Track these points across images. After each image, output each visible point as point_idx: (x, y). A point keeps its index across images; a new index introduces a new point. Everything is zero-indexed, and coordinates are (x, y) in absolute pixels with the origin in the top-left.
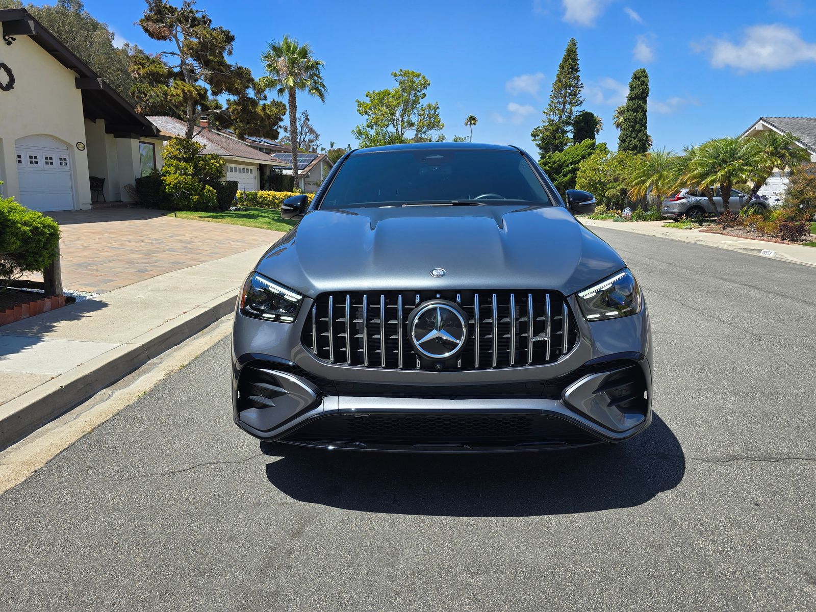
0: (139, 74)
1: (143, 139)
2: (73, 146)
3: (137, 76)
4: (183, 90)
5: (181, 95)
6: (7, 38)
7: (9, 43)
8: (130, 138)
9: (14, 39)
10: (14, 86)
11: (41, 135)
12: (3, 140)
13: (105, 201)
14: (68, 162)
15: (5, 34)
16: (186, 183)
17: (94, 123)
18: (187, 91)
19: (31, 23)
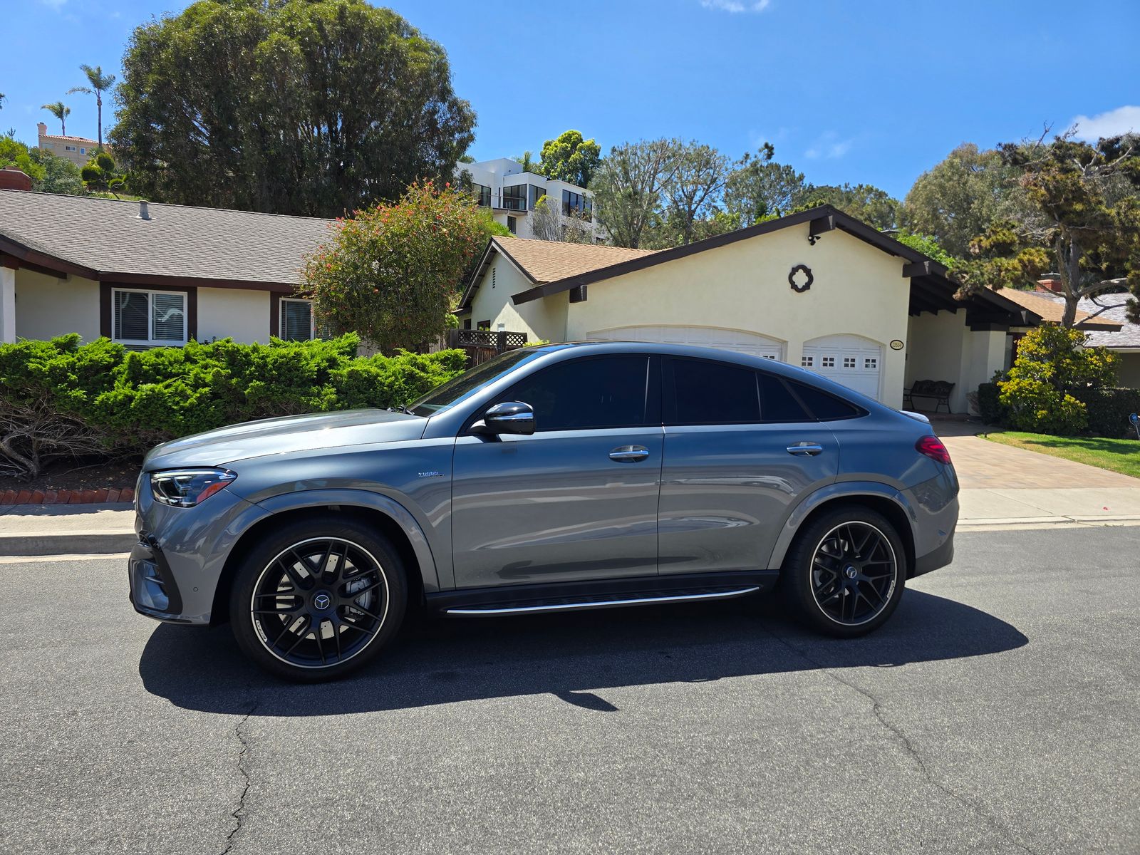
0: (980, 247)
1: (1013, 330)
2: (884, 345)
3: (977, 251)
4: (1021, 261)
5: (1020, 268)
6: (810, 238)
7: (813, 243)
8: (989, 329)
9: (818, 238)
10: (811, 286)
11: (839, 335)
12: (789, 344)
13: (950, 412)
14: (877, 363)
15: (811, 235)
16: (1032, 392)
17: (934, 316)
18: (1027, 262)
19: (831, 218)
